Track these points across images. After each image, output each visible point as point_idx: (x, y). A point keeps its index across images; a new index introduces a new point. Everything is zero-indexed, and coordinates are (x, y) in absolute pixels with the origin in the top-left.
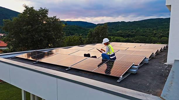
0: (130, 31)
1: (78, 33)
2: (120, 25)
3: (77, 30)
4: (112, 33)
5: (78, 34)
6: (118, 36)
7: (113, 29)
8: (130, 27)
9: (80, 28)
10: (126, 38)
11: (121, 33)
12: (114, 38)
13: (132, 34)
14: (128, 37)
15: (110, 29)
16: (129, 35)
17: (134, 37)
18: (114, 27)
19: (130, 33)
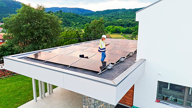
0: (130, 20)
1: (75, 21)
2: (120, 12)
3: (73, 18)
4: (112, 22)
5: (75, 23)
6: (118, 25)
7: (113, 17)
8: (131, 15)
9: (77, 16)
10: (126, 27)
11: (122, 22)
12: (114, 27)
13: (133, 23)
14: (128, 26)
15: (109, 18)
16: (130, 24)
17: (135, 27)
18: (114, 15)
19: (130, 22)
